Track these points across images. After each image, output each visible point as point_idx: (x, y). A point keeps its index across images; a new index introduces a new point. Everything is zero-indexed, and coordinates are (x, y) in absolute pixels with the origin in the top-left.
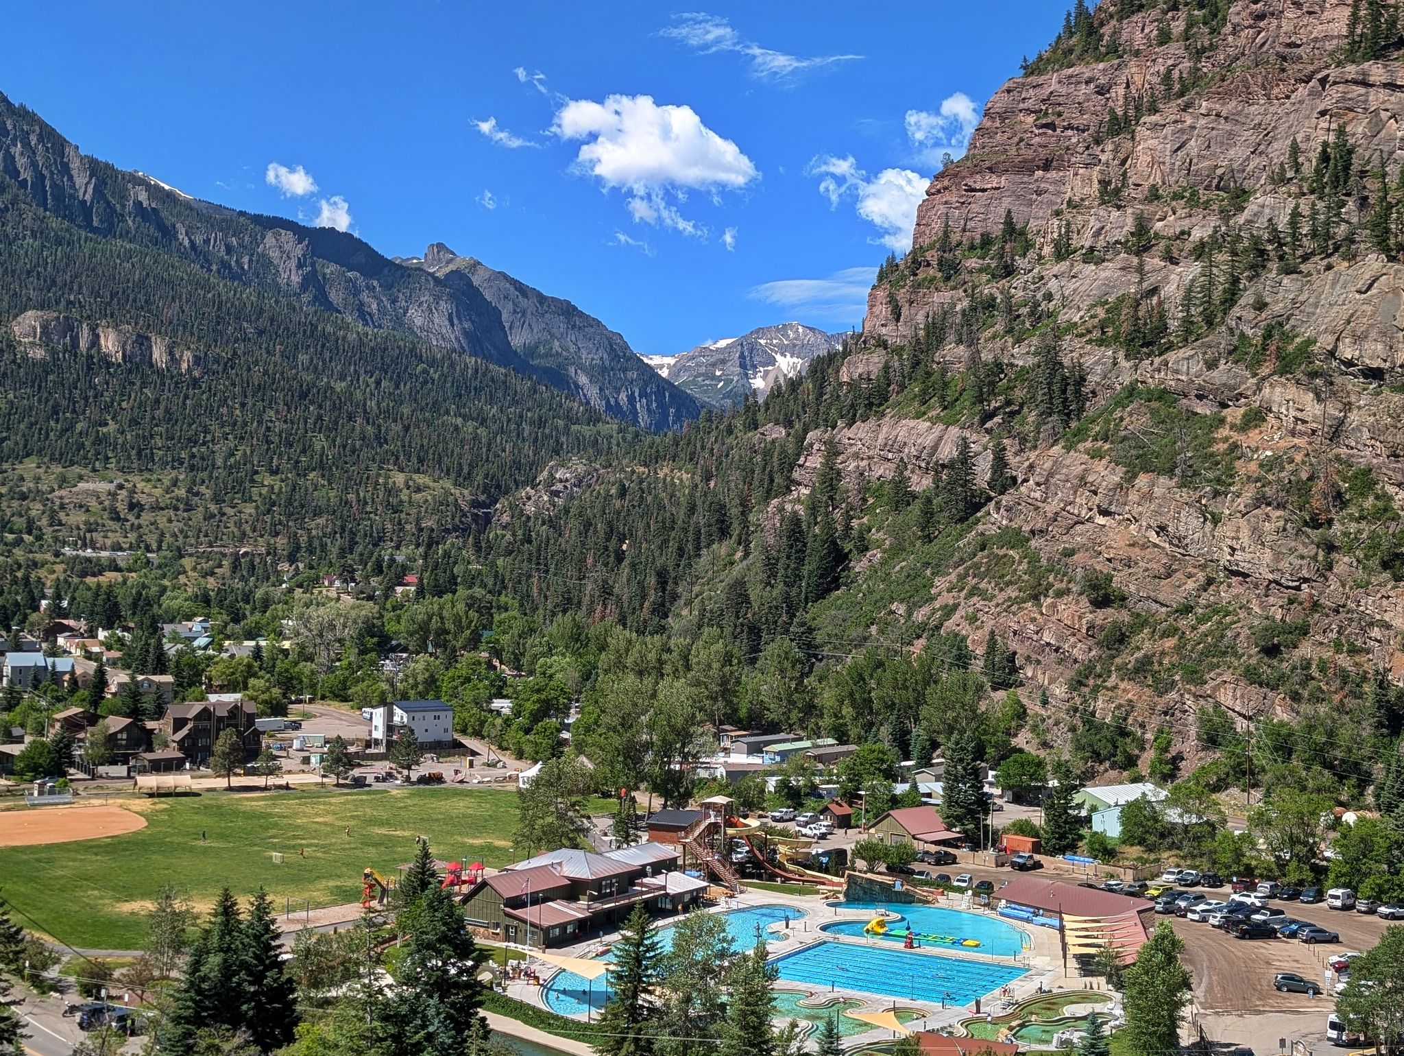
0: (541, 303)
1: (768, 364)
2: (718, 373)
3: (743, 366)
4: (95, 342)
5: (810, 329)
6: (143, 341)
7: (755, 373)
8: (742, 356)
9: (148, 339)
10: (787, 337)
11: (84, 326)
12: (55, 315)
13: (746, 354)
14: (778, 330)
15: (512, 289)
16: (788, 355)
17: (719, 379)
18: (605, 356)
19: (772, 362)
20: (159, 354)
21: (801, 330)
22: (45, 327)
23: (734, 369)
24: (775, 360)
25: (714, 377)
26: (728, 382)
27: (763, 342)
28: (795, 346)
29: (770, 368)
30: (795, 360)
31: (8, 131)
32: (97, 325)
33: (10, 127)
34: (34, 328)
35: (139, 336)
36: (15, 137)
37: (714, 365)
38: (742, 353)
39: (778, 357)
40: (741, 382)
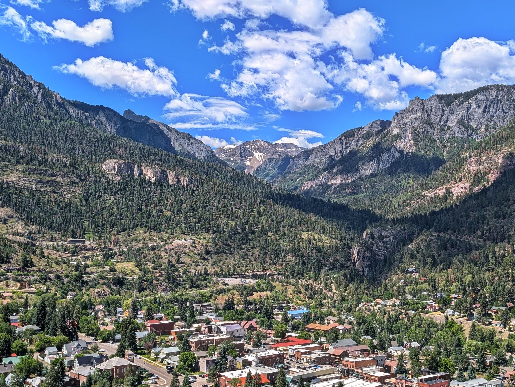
0: (178, 134)
1: (251, 156)
2: (232, 159)
3: (241, 156)
4: (141, 173)
5: (266, 142)
6: (164, 173)
7: (246, 159)
8: (241, 153)
9: (166, 172)
10: (257, 145)
11: (136, 166)
12: (124, 161)
13: (242, 152)
14: (253, 142)
15: (165, 129)
16: (258, 152)
17: (232, 162)
18: (205, 155)
19: (252, 155)
20: (171, 179)
21: (262, 142)
22: (119, 167)
23: (238, 158)
24: (253, 154)
25: (230, 161)
26: (236, 163)
27: (248, 147)
28: (260, 148)
29: (252, 157)
30: (261, 154)
31: (7, 70)
32: (141, 166)
33: (8, 69)
34: (114, 167)
35: (162, 170)
36: (10, 73)
37: (230, 156)
38: (241, 151)
39: (254, 153)
40: (242, 163)
